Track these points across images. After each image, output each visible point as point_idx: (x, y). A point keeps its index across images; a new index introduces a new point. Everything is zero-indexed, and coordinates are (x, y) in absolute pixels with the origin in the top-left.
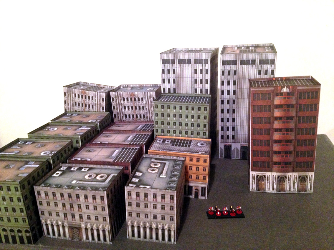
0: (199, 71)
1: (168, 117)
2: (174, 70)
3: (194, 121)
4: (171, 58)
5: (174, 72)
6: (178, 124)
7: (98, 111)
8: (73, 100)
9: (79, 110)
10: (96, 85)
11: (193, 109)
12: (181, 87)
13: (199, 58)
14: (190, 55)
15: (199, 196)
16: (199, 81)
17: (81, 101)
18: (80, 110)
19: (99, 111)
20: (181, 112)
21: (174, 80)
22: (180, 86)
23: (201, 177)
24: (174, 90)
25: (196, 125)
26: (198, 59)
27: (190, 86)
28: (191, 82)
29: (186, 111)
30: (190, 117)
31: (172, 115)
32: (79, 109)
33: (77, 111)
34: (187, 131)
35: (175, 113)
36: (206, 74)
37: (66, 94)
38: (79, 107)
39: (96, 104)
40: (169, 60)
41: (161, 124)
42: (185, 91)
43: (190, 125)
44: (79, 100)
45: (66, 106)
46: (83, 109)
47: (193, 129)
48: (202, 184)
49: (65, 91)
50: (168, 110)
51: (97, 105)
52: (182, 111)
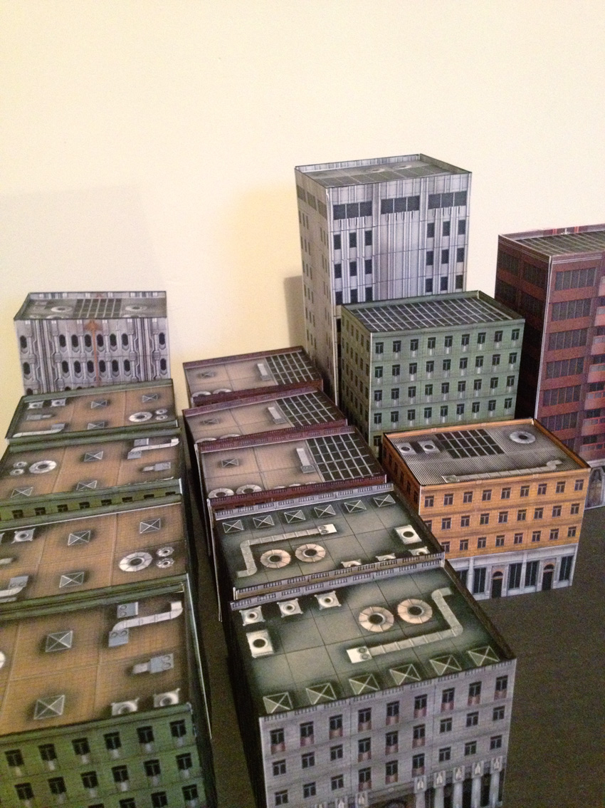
0: (439, 229)
1: (411, 372)
2: (369, 236)
3: (481, 374)
4: (360, 200)
5: (369, 240)
6: (437, 389)
7: (146, 380)
8: (53, 358)
9: (78, 386)
10: (88, 296)
11: (481, 339)
12: (386, 282)
13: (441, 192)
14: (418, 185)
15: (555, 582)
16: (438, 257)
17: (83, 354)
18: (81, 385)
19: (150, 377)
20: (448, 352)
21: (368, 264)
22: (384, 279)
23: (563, 532)
24: (369, 291)
25: (486, 382)
26: (438, 192)
27: (415, 276)
28: (415, 264)
29: (462, 349)
30: (472, 362)
31: (422, 367)
32: (79, 380)
33: (72, 387)
34: (463, 405)
35: (432, 359)
36: (459, 233)
37: (29, 341)
38: (79, 374)
39: (137, 358)
40: (355, 205)
41: (390, 396)
42: (397, 292)
43: (470, 385)
44: (75, 355)
45: (29, 382)
46: (92, 380)
47: (479, 395)
48: (563, 548)
49: (23, 333)
50: (412, 354)
51: (141, 358)
52: (451, 351)
